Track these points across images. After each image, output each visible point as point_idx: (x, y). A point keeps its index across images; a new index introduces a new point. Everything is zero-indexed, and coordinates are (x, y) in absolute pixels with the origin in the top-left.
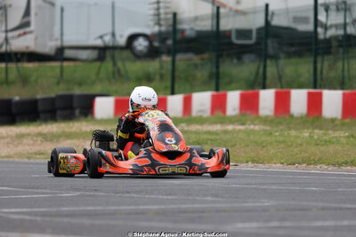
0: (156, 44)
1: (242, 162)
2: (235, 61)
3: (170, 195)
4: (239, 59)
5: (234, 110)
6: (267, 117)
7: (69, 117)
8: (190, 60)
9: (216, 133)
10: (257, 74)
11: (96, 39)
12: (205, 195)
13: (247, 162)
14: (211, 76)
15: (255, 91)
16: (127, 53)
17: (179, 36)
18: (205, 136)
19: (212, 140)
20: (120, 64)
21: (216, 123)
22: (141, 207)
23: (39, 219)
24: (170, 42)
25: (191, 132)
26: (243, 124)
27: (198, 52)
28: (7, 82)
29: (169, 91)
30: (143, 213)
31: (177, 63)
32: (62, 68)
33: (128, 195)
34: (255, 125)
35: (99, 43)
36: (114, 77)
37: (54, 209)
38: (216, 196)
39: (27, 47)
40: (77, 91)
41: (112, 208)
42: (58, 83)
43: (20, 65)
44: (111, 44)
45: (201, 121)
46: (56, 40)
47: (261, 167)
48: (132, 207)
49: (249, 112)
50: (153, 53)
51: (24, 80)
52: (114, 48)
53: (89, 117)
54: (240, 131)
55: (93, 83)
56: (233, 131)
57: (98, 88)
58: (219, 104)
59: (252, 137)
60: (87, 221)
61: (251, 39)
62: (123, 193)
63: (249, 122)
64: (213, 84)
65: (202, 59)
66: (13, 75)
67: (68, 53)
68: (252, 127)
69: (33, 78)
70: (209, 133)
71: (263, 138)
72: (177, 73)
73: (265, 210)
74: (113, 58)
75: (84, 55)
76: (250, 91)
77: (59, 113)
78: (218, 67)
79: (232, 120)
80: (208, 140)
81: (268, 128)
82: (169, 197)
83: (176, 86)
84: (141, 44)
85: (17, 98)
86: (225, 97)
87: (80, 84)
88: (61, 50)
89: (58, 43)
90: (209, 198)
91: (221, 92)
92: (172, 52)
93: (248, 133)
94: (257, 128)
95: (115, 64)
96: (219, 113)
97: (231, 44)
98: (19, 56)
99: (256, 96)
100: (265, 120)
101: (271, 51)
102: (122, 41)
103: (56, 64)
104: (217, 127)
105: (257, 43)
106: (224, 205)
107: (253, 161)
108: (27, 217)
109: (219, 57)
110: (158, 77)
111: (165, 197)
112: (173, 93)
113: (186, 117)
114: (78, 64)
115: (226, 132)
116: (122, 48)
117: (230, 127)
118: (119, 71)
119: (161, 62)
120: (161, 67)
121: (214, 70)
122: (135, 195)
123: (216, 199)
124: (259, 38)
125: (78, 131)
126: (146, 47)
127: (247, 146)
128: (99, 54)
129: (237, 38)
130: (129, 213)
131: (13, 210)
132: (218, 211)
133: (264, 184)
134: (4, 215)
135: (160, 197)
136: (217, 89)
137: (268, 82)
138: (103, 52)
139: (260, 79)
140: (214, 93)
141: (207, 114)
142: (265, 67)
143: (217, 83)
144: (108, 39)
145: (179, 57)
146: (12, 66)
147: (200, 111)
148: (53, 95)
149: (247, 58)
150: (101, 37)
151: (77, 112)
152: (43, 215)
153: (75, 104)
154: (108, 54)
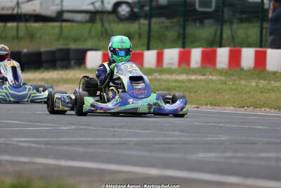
0: (136, 10)
1: (202, 105)
2: (198, 24)
3: (146, 129)
4: (201, 23)
5: (197, 63)
6: (223, 69)
7: (66, 66)
8: (162, 23)
9: (182, 81)
10: (215, 35)
11: (89, 4)
12: (174, 131)
13: (207, 105)
14: (179, 36)
15: (214, 49)
16: (112, 17)
17: (154, 4)
18: (174, 84)
19: (179, 87)
20: (107, 25)
21: (182, 73)
22: (123, 139)
23: (43, 146)
24: (147, 8)
25: (163, 80)
26: (204, 75)
27: (168, 16)
28: (17, 38)
29: (146, 47)
30: (124, 143)
31: (152, 25)
32: (61, 27)
33: (113, 129)
34: (212, 75)
35: (91, 8)
36: (102, 35)
37: (55, 139)
38: (183, 131)
39: (34, 11)
40: (73, 46)
41: (101, 139)
42: (58, 39)
43: (28, 24)
44: (100, 9)
45: (170, 71)
46: (57, 5)
47: (218, 109)
48: (116, 139)
49: (208, 66)
50: (133, 17)
51: (31, 36)
52: (103, 12)
53: (82, 67)
54: (201, 80)
55: (86, 40)
56: (196, 80)
57: (89, 44)
58: (185, 58)
59: (210, 85)
60: (81, 149)
61: (211, 7)
62: (109, 127)
63: (208, 73)
64: (180, 42)
65: (172, 22)
66: (22, 33)
67: (66, 16)
68: (210, 77)
69: (38, 35)
70: (177, 81)
71: (219, 86)
72: (152, 34)
73: (221, 143)
74: (102, 20)
75: (78, 17)
76: (209, 49)
77: (58, 63)
78: (184, 29)
79: (195, 72)
80: (176, 86)
81: (223, 78)
82: (146, 132)
83: (152, 43)
84: (124, 10)
85: (25, 51)
86: (189, 53)
87: (75, 40)
88: (60, 13)
89: (58, 8)
90: (177, 133)
91: (187, 49)
92: (149, 16)
93: (208, 82)
94: (214, 78)
95: (103, 25)
96: (184, 66)
97: (195, 11)
98: (27, 17)
99: (214, 53)
100: (221, 72)
101: (226, 17)
102: (109, 7)
103: (57, 24)
104: (183, 77)
105: (215, 11)
106: (189, 139)
107: (211, 104)
108: (33, 145)
109: (185, 21)
110: (137, 36)
111: (142, 131)
112: (148, 49)
113: (159, 68)
114: (75, 24)
115: (190, 81)
116: (109, 13)
117: (193, 77)
118: (106, 30)
119: (139, 24)
120: (140, 28)
121: (182, 31)
122: (119, 130)
123: (182, 134)
124: (217, 7)
125: (73, 77)
126: (128, 12)
127: (207, 92)
128: (91, 17)
129: (200, 6)
130: (113, 144)
131: (22, 139)
132: (184, 143)
133: (220, 123)
134: (15, 143)
135: (138, 131)
136: (183, 47)
137: (224, 42)
138: (94, 15)
139: (218, 39)
140: (181, 49)
141: (175, 66)
142: (221, 30)
143: (184, 42)
144: (98, 5)
145: (154, 20)
146: (22, 25)
147: (170, 64)
148: (53, 48)
149: (207, 22)
150: (93, 3)
151: (73, 62)
152: (47, 143)
153: (71, 56)
154: (98, 17)
